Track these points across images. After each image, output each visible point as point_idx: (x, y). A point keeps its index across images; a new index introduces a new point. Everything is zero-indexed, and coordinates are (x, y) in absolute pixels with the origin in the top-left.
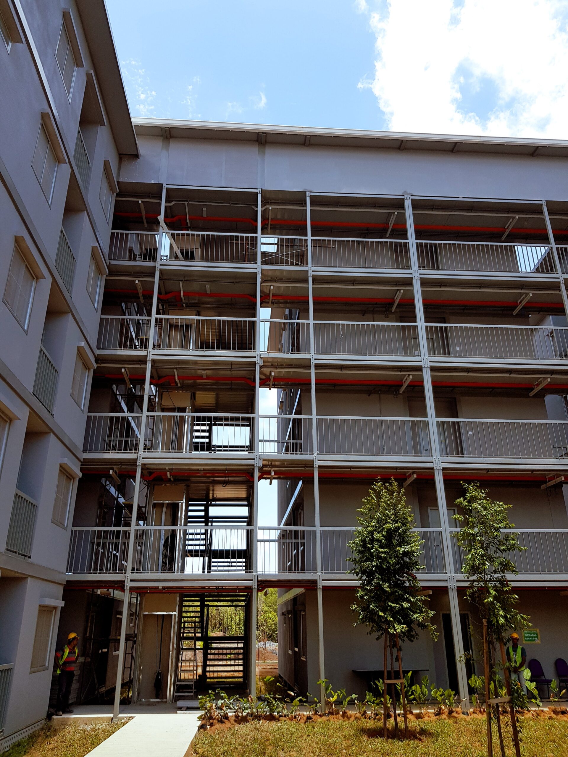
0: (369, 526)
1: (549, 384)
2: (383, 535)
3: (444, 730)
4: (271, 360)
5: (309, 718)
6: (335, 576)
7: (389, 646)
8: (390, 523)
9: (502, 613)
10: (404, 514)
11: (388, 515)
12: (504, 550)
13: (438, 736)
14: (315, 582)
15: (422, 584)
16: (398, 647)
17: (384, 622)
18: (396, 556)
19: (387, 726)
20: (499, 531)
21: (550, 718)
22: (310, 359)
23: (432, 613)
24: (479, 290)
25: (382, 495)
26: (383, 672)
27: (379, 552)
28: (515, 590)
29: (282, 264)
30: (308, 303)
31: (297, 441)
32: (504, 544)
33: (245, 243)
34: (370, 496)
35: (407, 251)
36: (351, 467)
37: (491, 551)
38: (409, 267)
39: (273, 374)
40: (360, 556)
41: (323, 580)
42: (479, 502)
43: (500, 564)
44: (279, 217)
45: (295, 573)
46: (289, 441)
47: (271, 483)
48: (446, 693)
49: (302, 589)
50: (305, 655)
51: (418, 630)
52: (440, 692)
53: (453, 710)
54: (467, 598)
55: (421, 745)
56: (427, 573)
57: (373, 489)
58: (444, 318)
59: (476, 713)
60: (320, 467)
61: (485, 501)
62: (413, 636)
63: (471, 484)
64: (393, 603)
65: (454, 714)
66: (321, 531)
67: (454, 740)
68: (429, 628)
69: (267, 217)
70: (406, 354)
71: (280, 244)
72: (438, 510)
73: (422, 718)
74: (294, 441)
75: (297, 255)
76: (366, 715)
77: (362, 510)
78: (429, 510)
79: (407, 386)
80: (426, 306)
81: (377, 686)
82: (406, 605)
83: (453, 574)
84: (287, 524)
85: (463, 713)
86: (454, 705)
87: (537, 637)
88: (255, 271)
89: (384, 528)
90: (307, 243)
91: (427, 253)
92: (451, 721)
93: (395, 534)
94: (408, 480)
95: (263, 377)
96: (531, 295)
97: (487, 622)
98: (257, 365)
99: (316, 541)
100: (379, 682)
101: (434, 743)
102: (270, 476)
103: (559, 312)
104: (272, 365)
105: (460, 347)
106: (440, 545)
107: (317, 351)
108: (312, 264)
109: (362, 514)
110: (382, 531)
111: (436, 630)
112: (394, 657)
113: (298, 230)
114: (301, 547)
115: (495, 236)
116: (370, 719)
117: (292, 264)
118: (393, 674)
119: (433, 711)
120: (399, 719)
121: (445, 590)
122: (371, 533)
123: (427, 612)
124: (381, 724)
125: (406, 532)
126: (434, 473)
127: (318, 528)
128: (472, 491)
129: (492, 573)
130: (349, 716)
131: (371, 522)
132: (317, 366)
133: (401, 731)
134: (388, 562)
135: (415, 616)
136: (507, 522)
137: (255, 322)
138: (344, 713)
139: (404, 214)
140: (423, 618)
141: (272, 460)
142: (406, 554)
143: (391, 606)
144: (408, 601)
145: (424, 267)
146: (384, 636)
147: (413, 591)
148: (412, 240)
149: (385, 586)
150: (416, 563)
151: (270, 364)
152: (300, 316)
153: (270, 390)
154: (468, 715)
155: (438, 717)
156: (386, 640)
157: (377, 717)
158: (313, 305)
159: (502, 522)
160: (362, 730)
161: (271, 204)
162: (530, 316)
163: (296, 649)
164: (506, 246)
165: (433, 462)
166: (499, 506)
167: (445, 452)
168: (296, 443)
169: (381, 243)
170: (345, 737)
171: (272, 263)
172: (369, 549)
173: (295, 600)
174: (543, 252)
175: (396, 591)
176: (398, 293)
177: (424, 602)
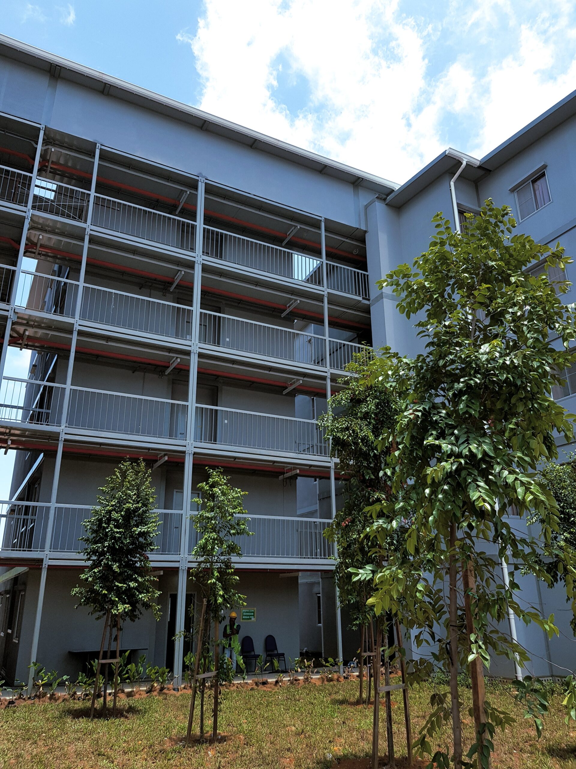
0: (108, 505)
1: (301, 385)
2: (121, 515)
3: (152, 706)
4: (26, 317)
5: (11, 702)
6: (64, 555)
7: (110, 626)
8: (130, 503)
9: (221, 593)
10: (146, 495)
11: (130, 496)
12: (234, 534)
13: (145, 712)
14: (41, 560)
15: (152, 565)
16: (119, 627)
17: (108, 602)
18: (131, 536)
19: (95, 706)
20: (233, 516)
21: (252, 689)
22: (74, 324)
23: (158, 593)
24: (255, 288)
25: (128, 475)
26: (99, 652)
27: (114, 532)
28: (238, 572)
29: (57, 214)
30: (80, 263)
31: (44, 411)
32: (235, 528)
33: (16, 181)
34: (115, 475)
35: (193, 234)
36: (101, 444)
37: (222, 535)
38: (193, 249)
39: (27, 333)
40: (94, 535)
41: (49, 559)
42: (220, 487)
43: (228, 546)
44: (62, 161)
45: (20, 550)
46: (35, 410)
47: (5, 453)
48: (160, 671)
49: (26, 568)
50: (18, 637)
51: (143, 609)
52: (155, 670)
53: (165, 686)
54: (192, 579)
55: (127, 722)
56: (161, 554)
57: (120, 468)
58: (220, 308)
59: (186, 689)
60: (66, 440)
61: (225, 487)
62: (135, 616)
63: (215, 470)
64: (120, 583)
65: (165, 691)
66: (56, 508)
67: (160, 716)
68: (154, 608)
69: (48, 158)
70: (177, 336)
71: (59, 192)
72: (183, 492)
73: (132, 696)
74: (41, 410)
75: (75, 209)
76: (76, 696)
77: (104, 488)
78: (175, 493)
79: (174, 368)
80: (204, 293)
81: (92, 666)
82: (132, 584)
83: (186, 556)
84: (19, 499)
85: (174, 690)
86: (167, 682)
87: (254, 615)
88: (23, 214)
89: (124, 508)
90: (89, 198)
91: (212, 240)
92: (161, 698)
93: (134, 514)
94: (159, 462)
95: (15, 335)
96: (299, 302)
97: (207, 602)
98: (9, 320)
99: (48, 518)
100: (94, 662)
101: (140, 720)
102: (5, 445)
103: (320, 322)
104: (28, 323)
105: (229, 338)
106: (179, 528)
107: (83, 317)
108: (92, 222)
109: (104, 492)
110: (121, 511)
111: (159, 610)
112: (113, 637)
113: (82, 181)
114: (31, 524)
115: (277, 240)
116: (79, 699)
117: (68, 216)
118: (109, 654)
119: (145, 689)
120: (109, 698)
121: (175, 571)
122: (110, 512)
123: (153, 592)
124: (89, 704)
125: (146, 513)
126: (185, 456)
127: (53, 505)
128: (215, 477)
129: (219, 555)
130: (57, 698)
131: (112, 501)
132: (80, 333)
133: (108, 710)
134: (122, 543)
135: (140, 596)
136: (242, 508)
137: (14, 271)
138: (52, 695)
139: (197, 195)
140: (148, 598)
141: (11, 428)
142: (142, 534)
143: (118, 586)
144: (136, 581)
145: (208, 254)
146: (105, 616)
147: (143, 571)
148: (200, 224)
149: (115, 566)
150: (151, 544)
151: (25, 322)
152: (70, 276)
153: (21, 350)
154: (178, 691)
155: (149, 694)
156: (107, 620)
157: (87, 697)
158: (86, 266)
159: (237, 508)
160: (68, 711)
161: (54, 145)
162: (296, 321)
163: (9, 631)
164: (284, 252)
165: (185, 446)
166: (237, 493)
167: (199, 437)
168: (42, 412)
169: (169, 218)
170: (48, 720)
171: (45, 210)
172: (105, 528)
173: (16, 580)
174: (315, 265)
175: (126, 571)
176: (179, 274)
177: (153, 582)
